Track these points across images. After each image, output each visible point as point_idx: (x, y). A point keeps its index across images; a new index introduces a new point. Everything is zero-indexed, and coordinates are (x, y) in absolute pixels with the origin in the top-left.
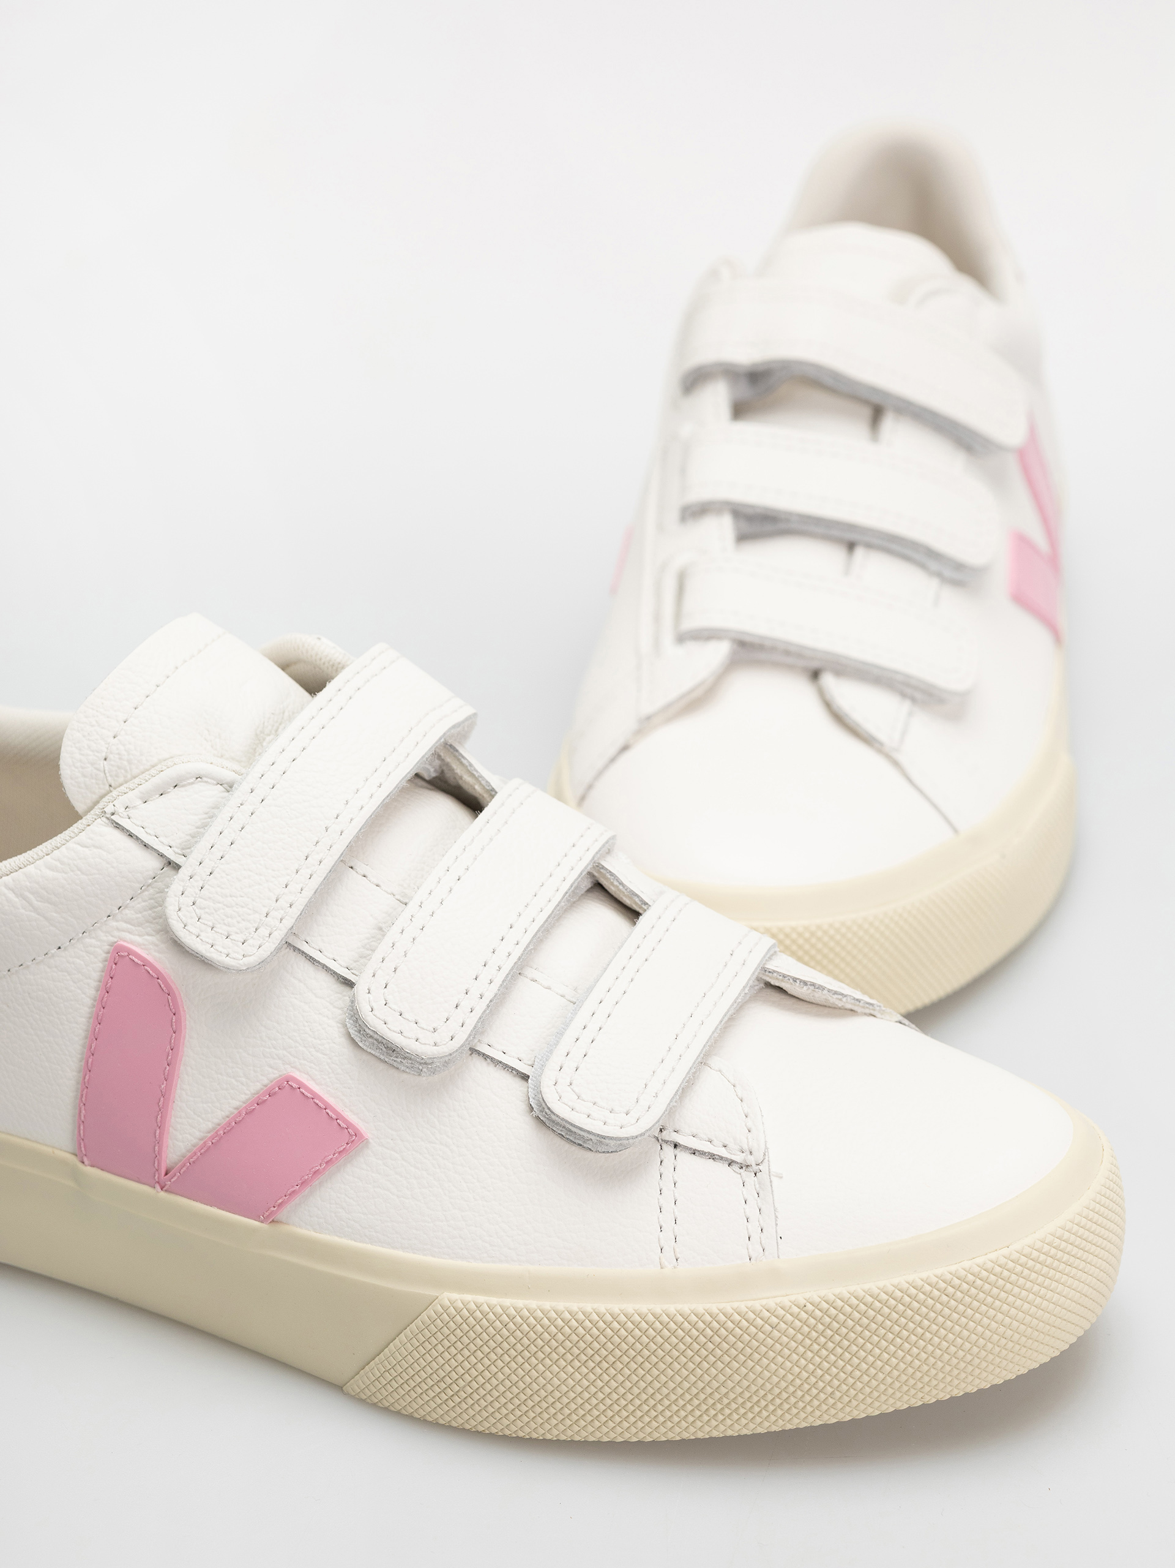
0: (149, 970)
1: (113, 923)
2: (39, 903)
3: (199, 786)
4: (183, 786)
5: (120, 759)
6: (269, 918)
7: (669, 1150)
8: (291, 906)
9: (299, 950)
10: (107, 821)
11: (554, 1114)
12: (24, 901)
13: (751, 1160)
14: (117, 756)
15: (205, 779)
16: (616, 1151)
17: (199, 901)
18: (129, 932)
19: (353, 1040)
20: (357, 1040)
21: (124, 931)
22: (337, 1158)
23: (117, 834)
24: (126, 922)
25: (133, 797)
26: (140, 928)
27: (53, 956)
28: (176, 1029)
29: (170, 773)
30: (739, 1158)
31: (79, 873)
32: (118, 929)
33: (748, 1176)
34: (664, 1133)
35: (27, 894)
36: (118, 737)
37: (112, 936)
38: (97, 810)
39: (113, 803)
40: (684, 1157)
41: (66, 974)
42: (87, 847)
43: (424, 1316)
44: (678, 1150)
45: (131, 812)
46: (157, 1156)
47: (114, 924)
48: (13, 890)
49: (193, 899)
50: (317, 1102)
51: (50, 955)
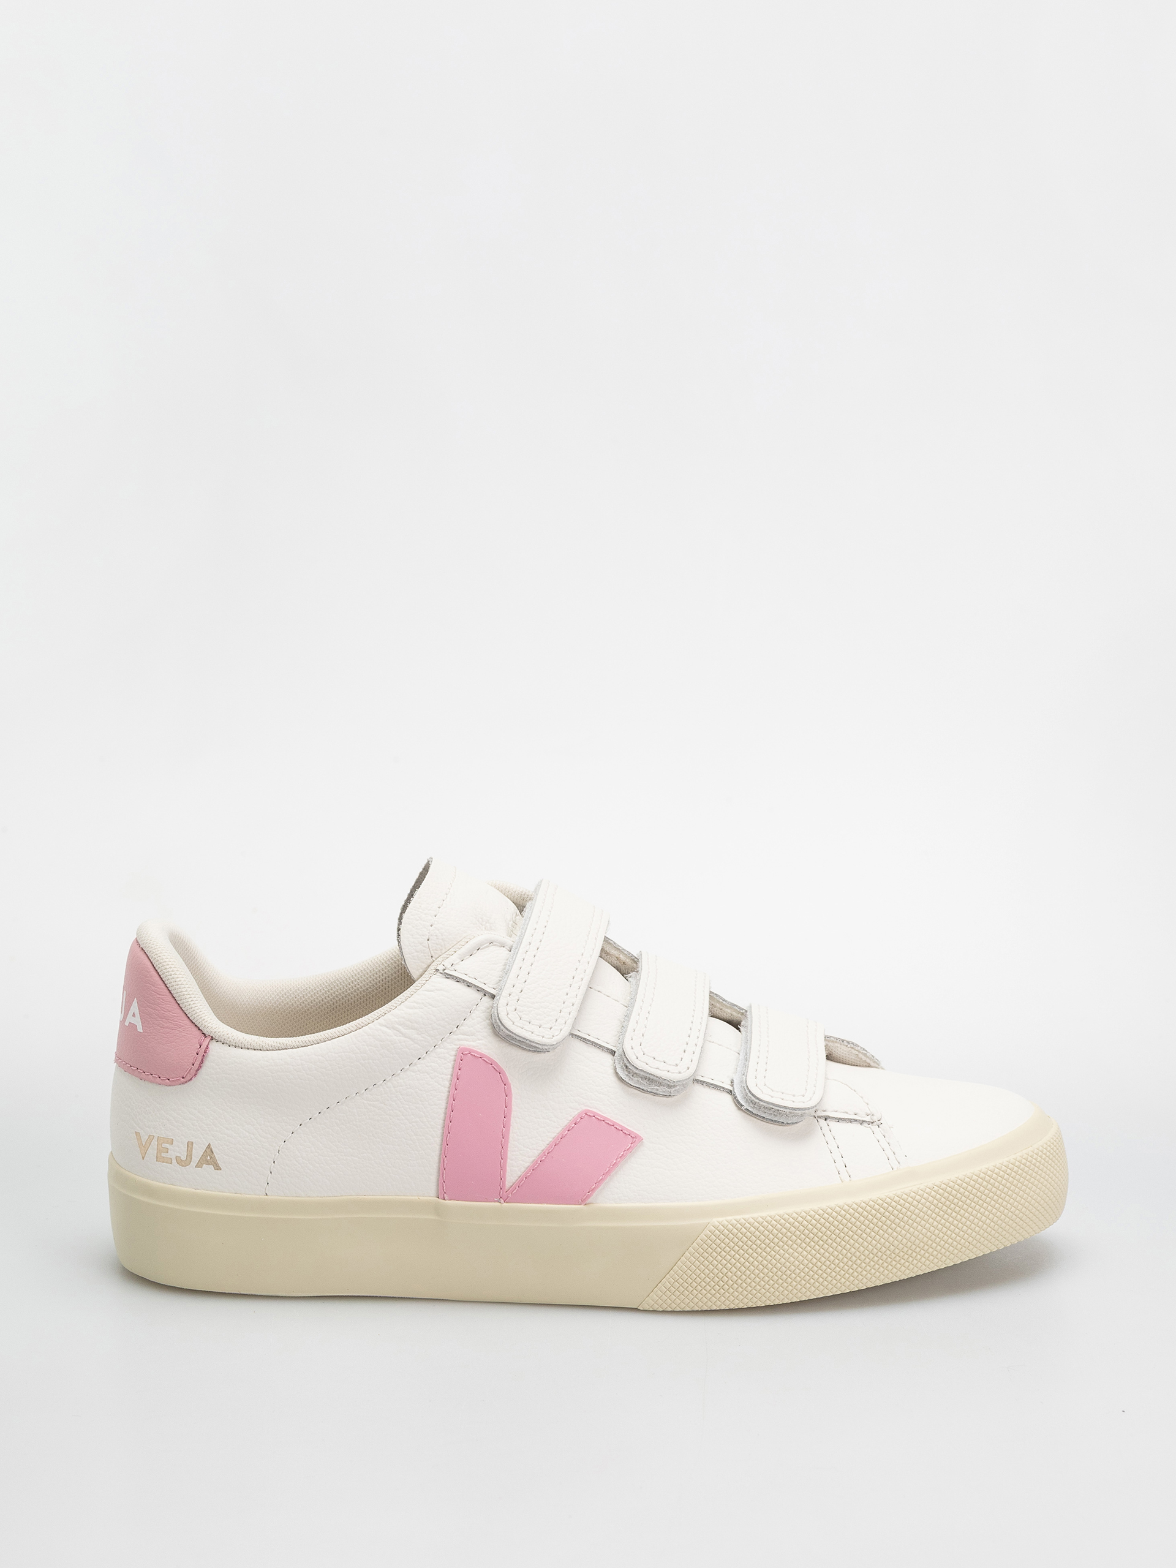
0: (485, 1059)
1: (453, 1036)
2: (406, 1030)
3: (492, 948)
4: (482, 949)
5: (437, 939)
6: (562, 1013)
7: (822, 1121)
8: (573, 1005)
9: (576, 1035)
10: (441, 975)
11: (761, 1100)
12: (395, 1031)
13: (875, 1118)
14: (435, 937)
15: (494, 943)
16: (796, 1123)
17: (518, 1008)
18: (467, 1041)
19: (621, 1080)
20: (627, 1080)
21: (462, 1040)
22: (626, 1154)
23: (450, 982)
24: (463, 1034)
25: (454, 958)
26: (473, 1037)
27: (416, 1064)
28: (508, 1094)
29: (473, 943)
30: (868, 1119)
31: (430, 1007)
32: (458, 1040)
33: (874, 1127)
34: (817, 1112)
35: (397, 1026)
36: (434, 926)
37: (455, 1045)
38: (431, 970)
39: (443, 963)
40: (832, 1124)
41: (426, 1074)
42: (432, 991)
43: (703, 1236)
44: (828, 1121)
45: (455, 967)
46: (502, 1178)
47: (455, 1037)
48: (385, 1026)
49: (514, 1007)
50: (607, 1122)
51: (413, 1064)
